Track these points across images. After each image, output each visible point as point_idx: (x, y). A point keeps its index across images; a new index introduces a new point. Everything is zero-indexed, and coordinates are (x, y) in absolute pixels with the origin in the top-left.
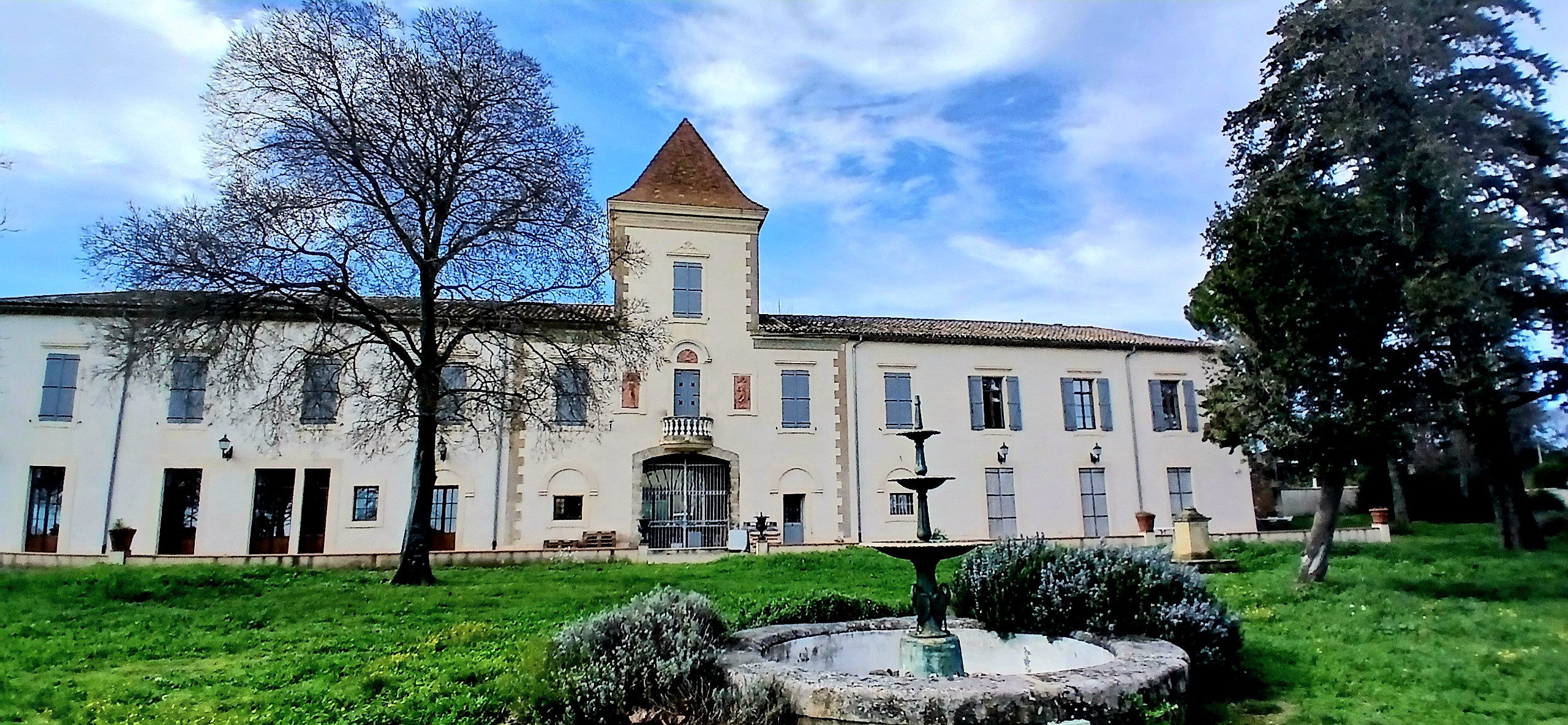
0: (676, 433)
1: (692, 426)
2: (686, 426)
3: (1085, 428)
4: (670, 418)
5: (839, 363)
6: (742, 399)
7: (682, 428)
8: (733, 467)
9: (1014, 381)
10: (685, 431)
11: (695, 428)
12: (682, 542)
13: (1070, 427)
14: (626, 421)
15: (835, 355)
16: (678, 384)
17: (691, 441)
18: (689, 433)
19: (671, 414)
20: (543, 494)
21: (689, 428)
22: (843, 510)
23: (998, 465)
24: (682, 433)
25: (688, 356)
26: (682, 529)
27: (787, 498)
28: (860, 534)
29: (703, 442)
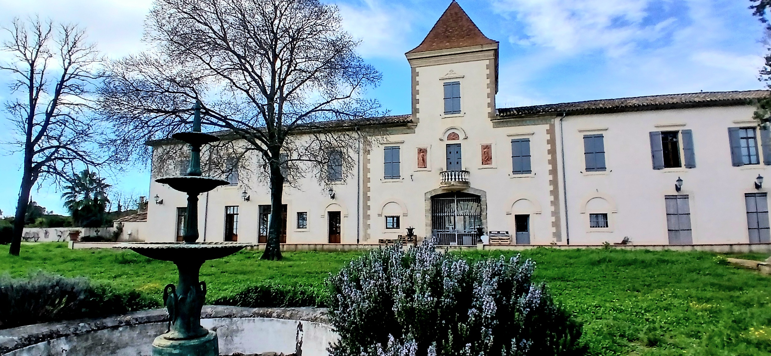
0: (446, 180)
1: (455, 176)
2: (451, 176)
3: (750, 164)
4: (443, 172)
5: (551, 132)
6: (487, 158)
7: (450, 177)
8: (483, 199)
9: (688, 134)
10: (451, 179)
11: (457, 177)
12: (455, 242)
13: (737, 163)
14: (422, 175)
15: (547, 127)
16: (448, 153)
17: (455, 184)
18: (453, 180)
19: (445, 170)
20: (380, 215)
21: (453, 177)
22: (556, 224)
23: (676, 193)
24: (450, 180)
25: (454, 136)
26: (455, 234)
27: (517, 217)
28: (568, 240)
29: (462, 185)
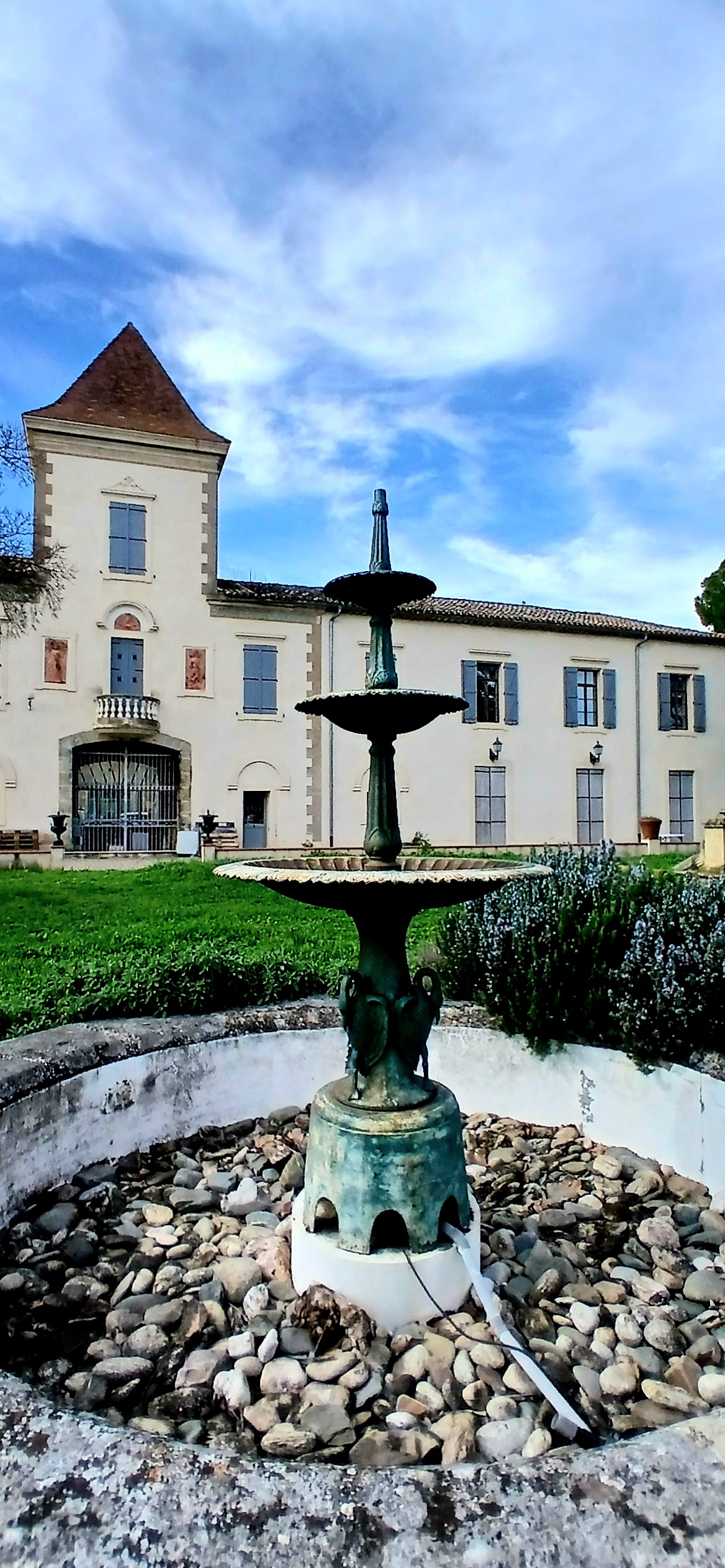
0: (112, 715)
1: (132, 707)
2: (124, 706)
3: (586, 725)
4: (105, 697)
5: (314, 638)
6: (196, 677)
7: (120, 709)
8: (184, 758)
9: (512, 669)
10: (124, 713)
11: (136, 710)
12: (122, 844)
13: (570, 723)
14: (51, 697)
15: (308, 629)
16: (116, 657)
17: (131, 724)
18: (128, 715)
19: (107, 691)
21: (128, 709)
22: (313, 810)
23: (490, 763)
24: (120, 715)
25: (128, 622)
26: (122, 829)
27: (247, 795)
28: (331, 838)
29: (146, 727)
